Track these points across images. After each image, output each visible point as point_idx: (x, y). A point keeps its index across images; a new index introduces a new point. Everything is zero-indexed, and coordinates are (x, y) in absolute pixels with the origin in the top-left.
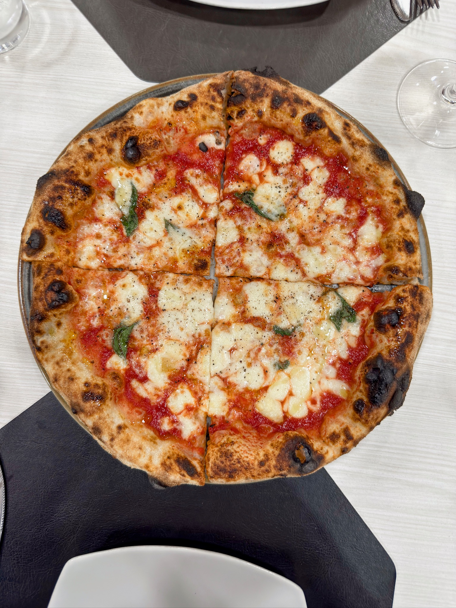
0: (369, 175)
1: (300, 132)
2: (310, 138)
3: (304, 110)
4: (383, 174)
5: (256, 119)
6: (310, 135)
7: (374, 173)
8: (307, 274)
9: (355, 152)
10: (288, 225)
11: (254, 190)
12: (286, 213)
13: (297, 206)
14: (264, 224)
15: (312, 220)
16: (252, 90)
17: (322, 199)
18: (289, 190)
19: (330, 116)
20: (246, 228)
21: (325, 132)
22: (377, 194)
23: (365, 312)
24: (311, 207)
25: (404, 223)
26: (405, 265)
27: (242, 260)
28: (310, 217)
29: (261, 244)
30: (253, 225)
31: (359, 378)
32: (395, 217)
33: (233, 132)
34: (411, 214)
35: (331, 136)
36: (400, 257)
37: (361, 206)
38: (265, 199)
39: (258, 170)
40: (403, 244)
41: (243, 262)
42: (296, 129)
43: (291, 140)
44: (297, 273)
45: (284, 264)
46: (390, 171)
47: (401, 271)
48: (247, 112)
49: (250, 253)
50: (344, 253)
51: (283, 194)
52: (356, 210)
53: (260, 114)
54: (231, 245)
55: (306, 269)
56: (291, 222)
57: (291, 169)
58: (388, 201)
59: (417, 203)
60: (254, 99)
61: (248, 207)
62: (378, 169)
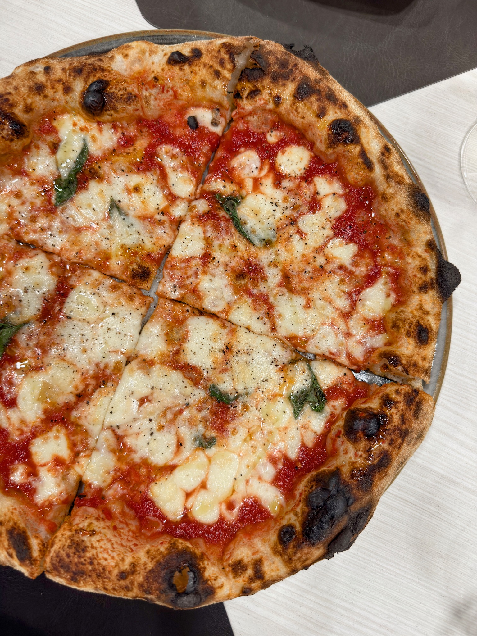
0: (398, 224)
1: (323, 140)
2: (334, 152)
3: (336, 113)
4: (416, 228)
5: (271, 106)
6: (334, 148)
7: (404, 223)
8: (278, 329)
9: (387, 187)
10: (273, 257)
11: (243, 198)
12: (274, 240)
13: (291, 236)
14: (242, 246)
15: (306, 260)
16: (276, 67)
17: (327, 237)
18: (288, 213)
19: (368, 131)
20: (216, 243)
21: (355, 149)
22: (401, 252)
23: (339, 403)
24: (308, 242)
25: (425, 300)
26: (410, 357)
27: (198, 284)
28: (304, 256)
29: (229, 268)
30: (227, 243)
31: (301, 494)
32: (415, 289)
33: (237, 116)
34: (437, 292)
35: (362, 158)
36: (406, 344)
37: (375, 261)
38: (252, 215)
39: (256, 173)
40: (415, 328)
41: (199, 286)
42: (319, 135)
43: (309, 148)
44: (265, 323)
45: (252, 306)
46: (426, 226)
47: (402, 364)
48: (261, 94)
49: (211, 277)
50: (335, 316)
51: (278, 214)
52: (367, 266)
53: (278, 100)
54: (188, 260)
55: (278, 321)
56: (277, 254)
57: (299, 186)
58: (413, 265)
59: (450, 279)
60: (275, 79)
61: (227, 216)
62: (411, 219)
